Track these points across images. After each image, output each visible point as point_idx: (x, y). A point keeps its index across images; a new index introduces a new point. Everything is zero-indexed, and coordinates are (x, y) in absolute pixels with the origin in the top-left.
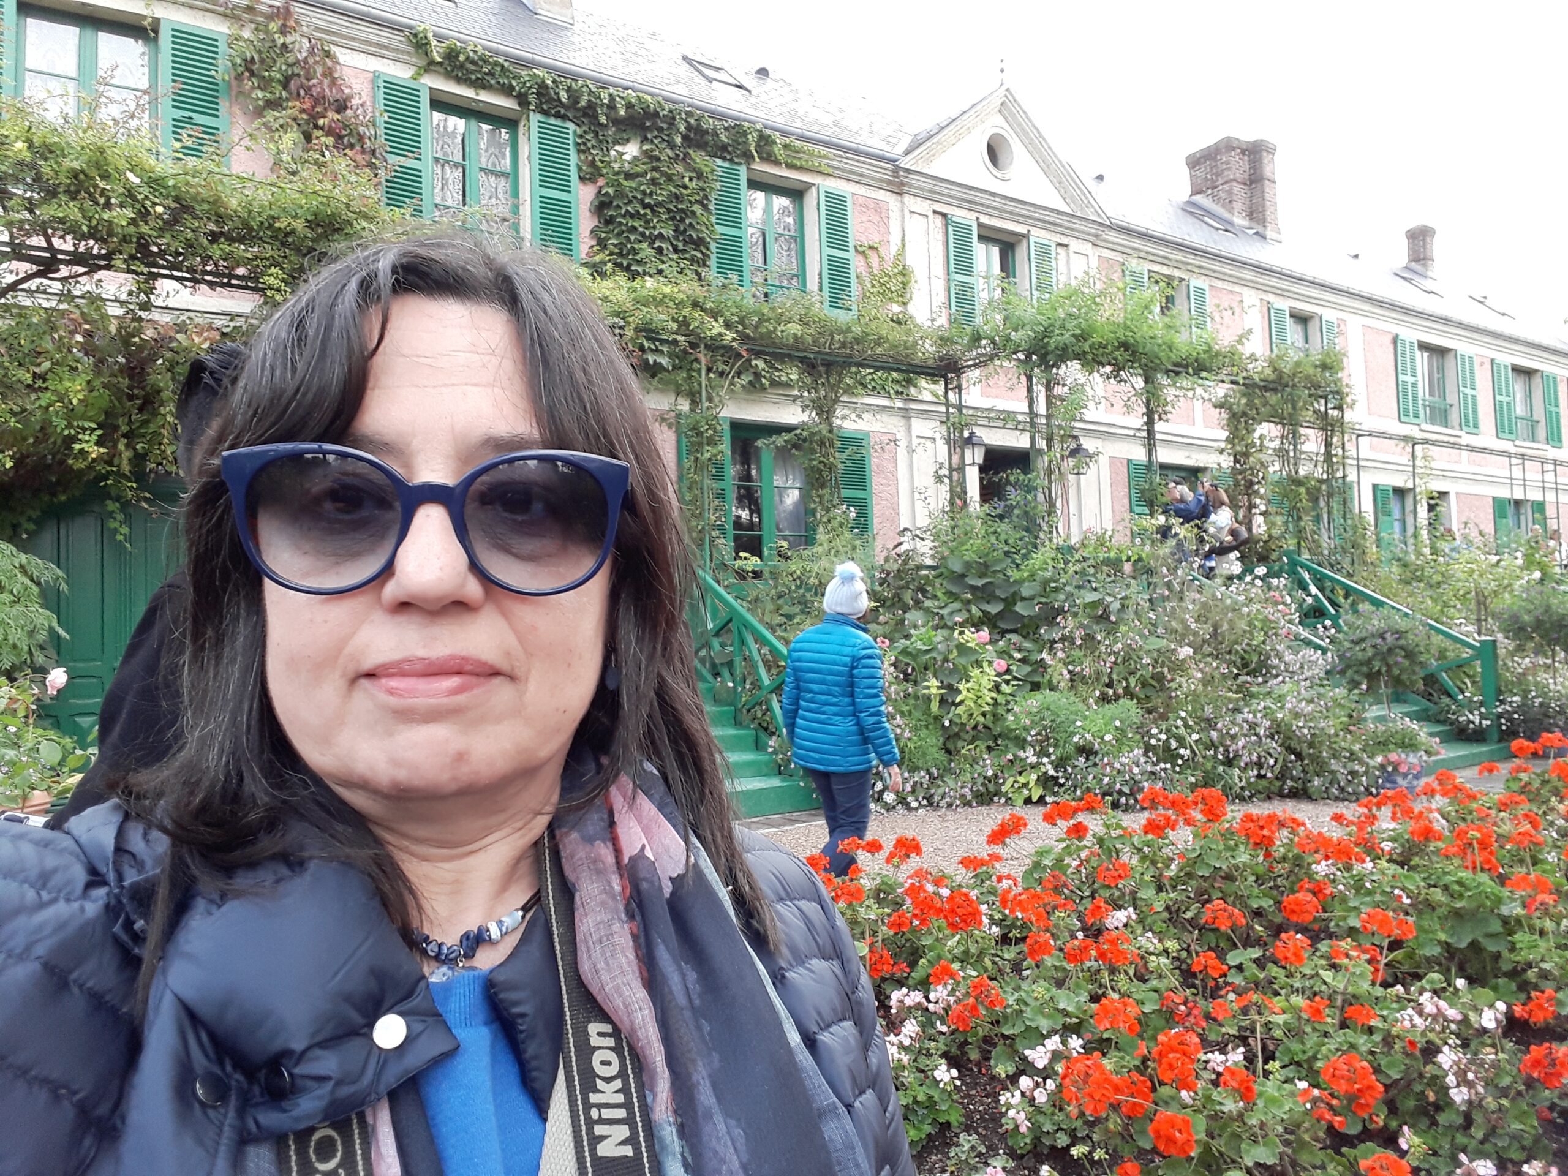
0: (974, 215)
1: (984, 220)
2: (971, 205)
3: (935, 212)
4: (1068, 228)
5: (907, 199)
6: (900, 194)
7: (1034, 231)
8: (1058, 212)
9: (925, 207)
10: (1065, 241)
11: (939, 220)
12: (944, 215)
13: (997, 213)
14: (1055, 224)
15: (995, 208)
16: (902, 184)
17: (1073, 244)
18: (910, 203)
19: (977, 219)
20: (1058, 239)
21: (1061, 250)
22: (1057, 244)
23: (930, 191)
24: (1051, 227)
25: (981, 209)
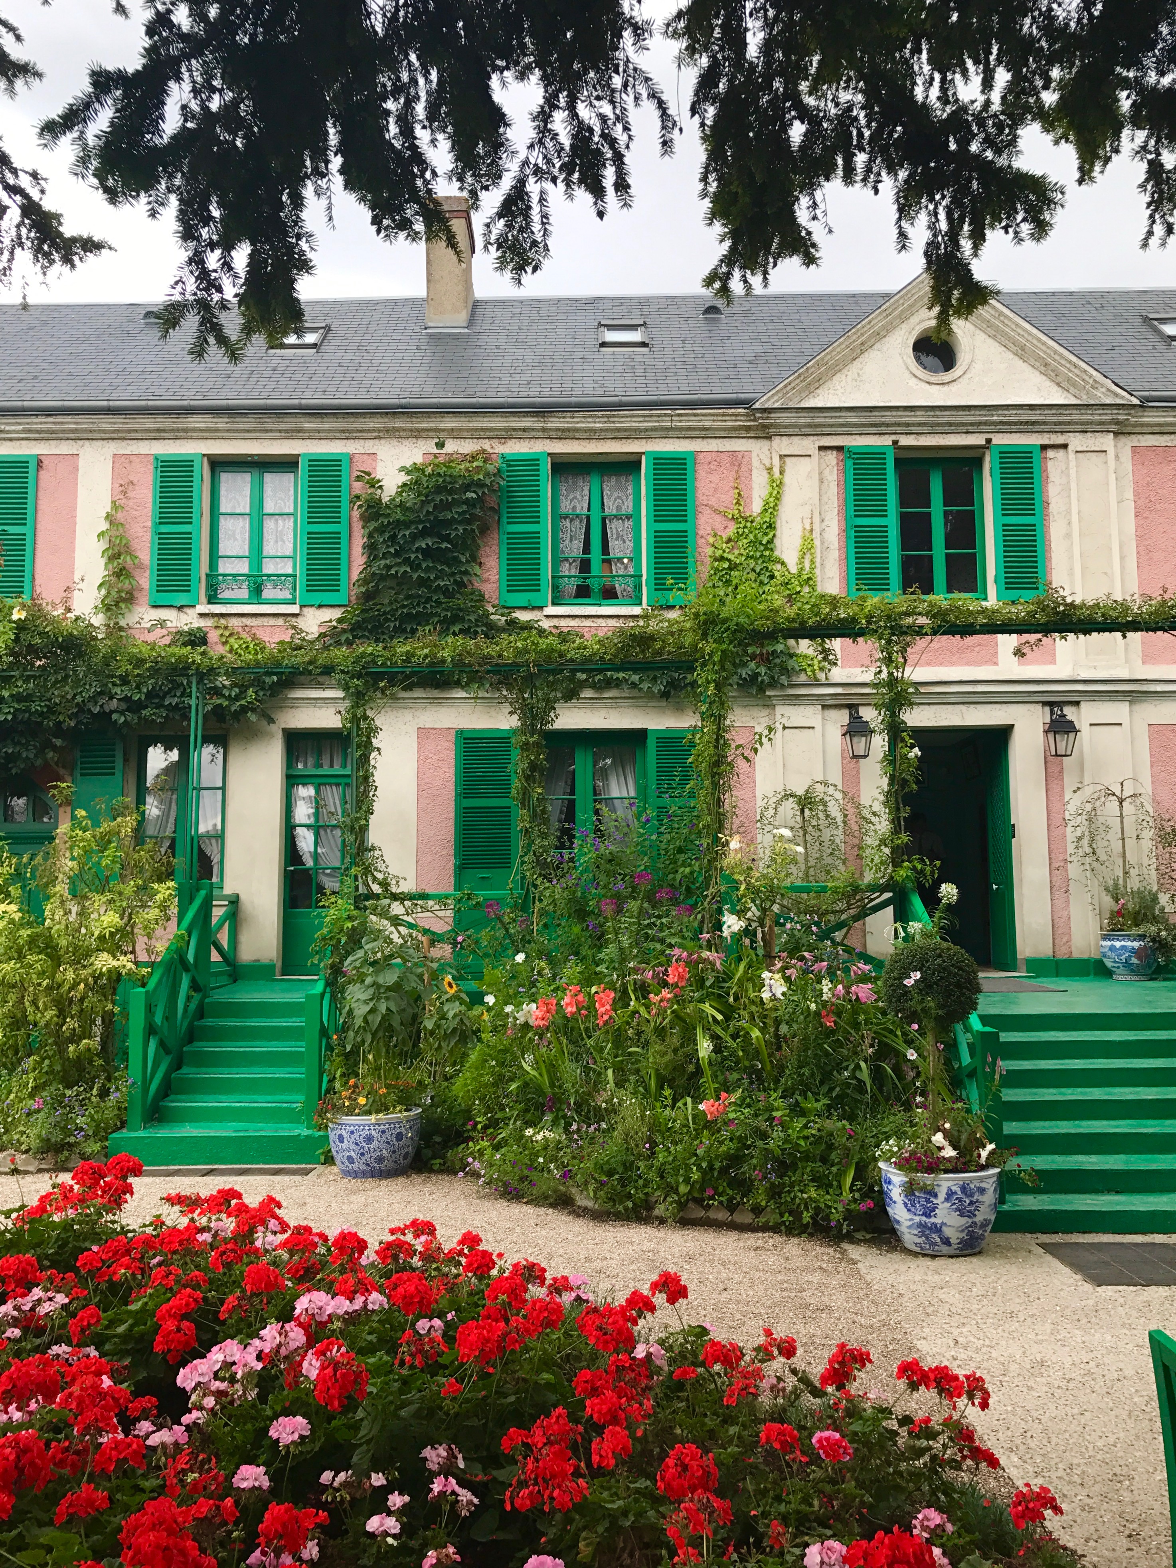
0: (887, 441)
1: (905, 441)
2: (880, 428)
3: (821, 448)
4: (1060, 423)
5: (776, 440)
6: (769, 438)
7: (998, 440)
8: (1032, 407)
9: (809, 445)
10: (1059, 439)
11: (832, 457)
12: (840, 449)
13: (925, 429)
14: (1033, 423)
15: (920, 424)
16: (764, 427)
17: (1076, 441)
18: (782, 445)
19: (895, 442)
20: (1045, 439)
21: (1050, 453)
22: (1044, 447)
23: (809, 426)
24: (1028, 427)
25: (899, 429)
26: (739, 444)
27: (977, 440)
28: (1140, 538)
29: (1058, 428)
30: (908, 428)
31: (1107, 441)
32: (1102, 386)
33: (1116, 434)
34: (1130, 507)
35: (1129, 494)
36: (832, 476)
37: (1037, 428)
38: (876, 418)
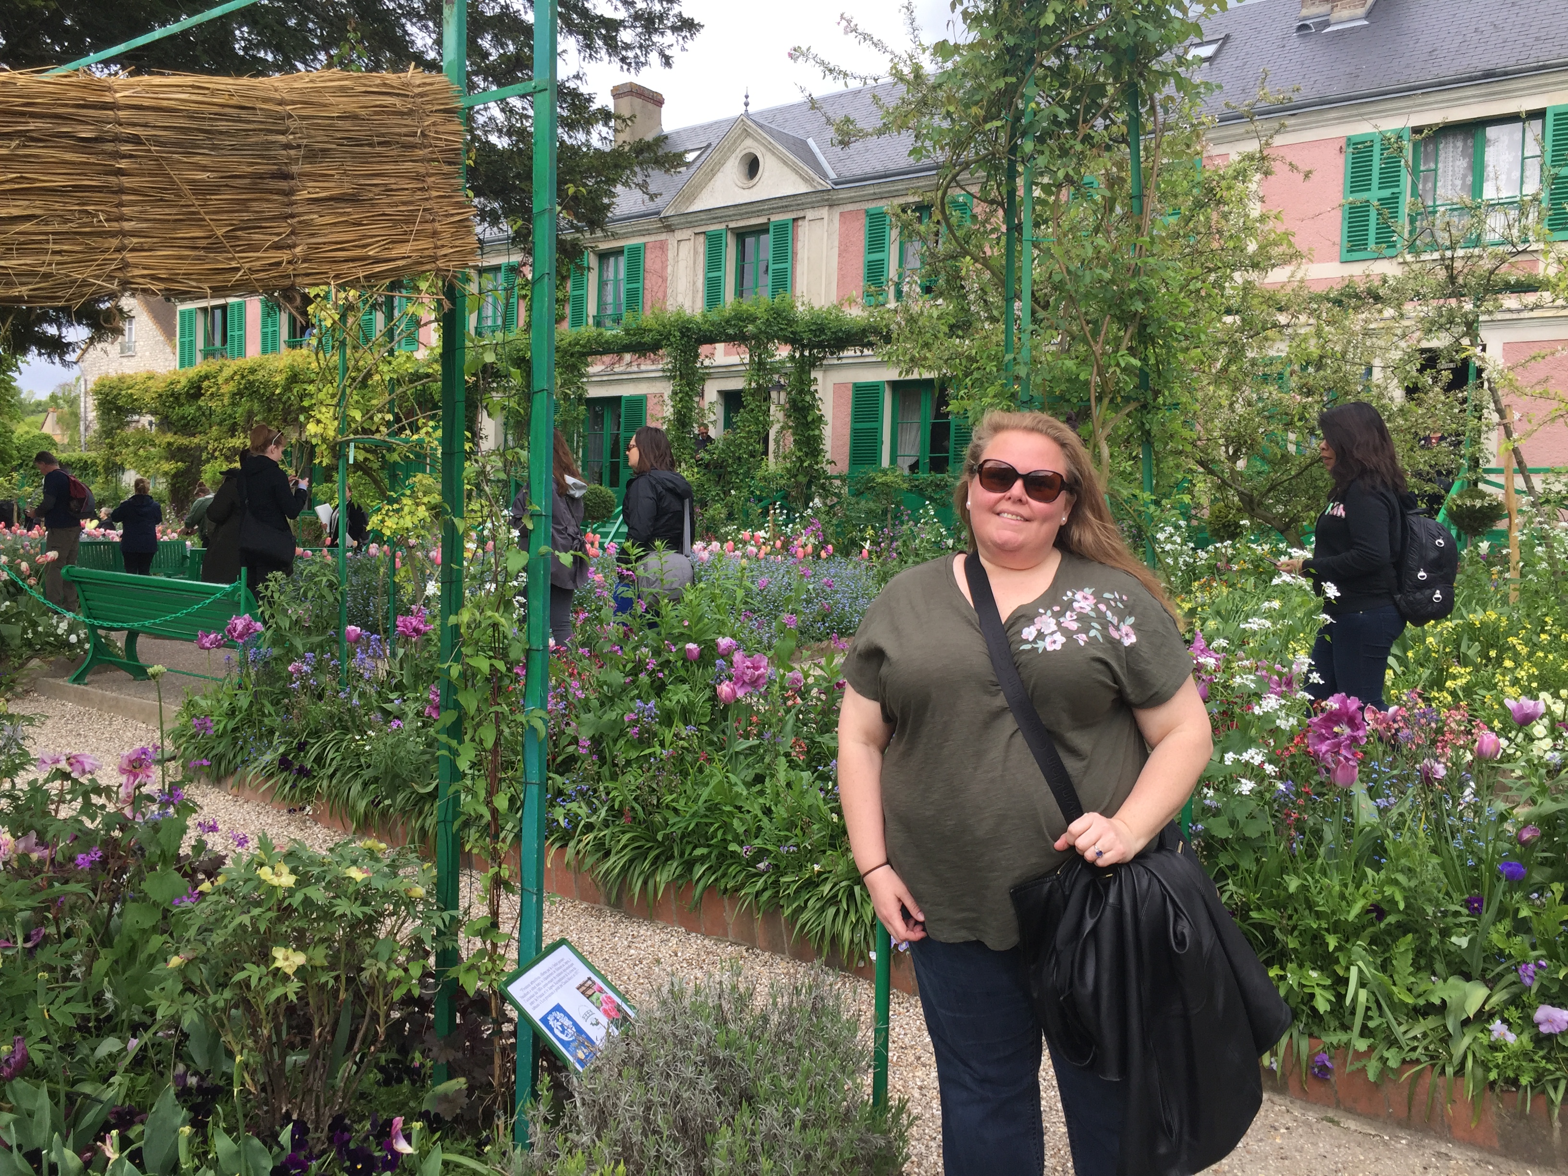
0: (723, 226)
1: (732, 225)
2: (718, 219)
3: (695, 234)
4: (798, 205)
5: (675, 233)
6: (671, 231)
7: (774, 218)
9: (688, 233)
10: (801, 214)
11: (701, 239)
12: (702, 233)
14: (786, 206)
16: (669, 226)
17: (810, 214)
18: (679, 235)
19: (729, 226)
20: (793, 216)
21: (800, 223)
22: (795, 220)
23: (688, 223)
24: (785, 209)
25: (728, 219)
26: (663, 237)
27: (762, 220)
28: (840, 269)
29: (798, 208)
30: (731, 218)
31: (824, 212)
32: (815, 180)
33: (830, 206)
34: (836, 251)
35: (836, 244)
36: (701, 249)
37: (789, 209)
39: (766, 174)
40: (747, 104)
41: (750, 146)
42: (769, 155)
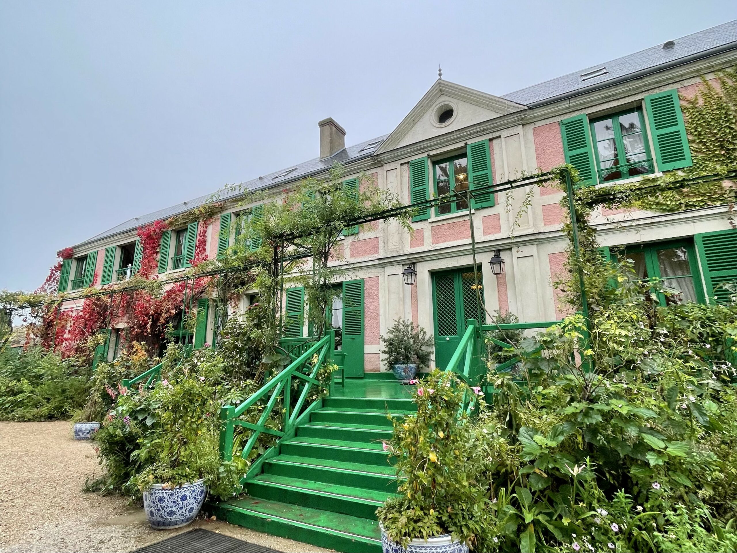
0: (425, 155)
1: (432, 153)
2: (420, 151)
3: (401, 164)
5: (384, 166)
6: (381, 166)
7: (469, 142)
9: (397, 164)
10: (496, 135)
11: (406, 167)
12: (408, 163)
14: (483, 131)
15: (436, 145)
16: (380, 162)
17: (504, 133)
18: (387, 167)
19: (428, 155)
20: (490, 136)
21: (495, 141)
22: (491, 140)
23: (394, 157)
24: (481, 133)
25: (428, 149)
26: (374, 171)
27: (461, 144)
29: (495, 130)
30: (431, 148)
31: (520, 129)
32: (511, 106)
33: (523, 125)
35: (533, 150)
36: (406, 174)
37: (485, 132)
38: (417, 147)
39: (460, 115)
40: (440, 75)
41: (445, 101)
42: (461, 103)
